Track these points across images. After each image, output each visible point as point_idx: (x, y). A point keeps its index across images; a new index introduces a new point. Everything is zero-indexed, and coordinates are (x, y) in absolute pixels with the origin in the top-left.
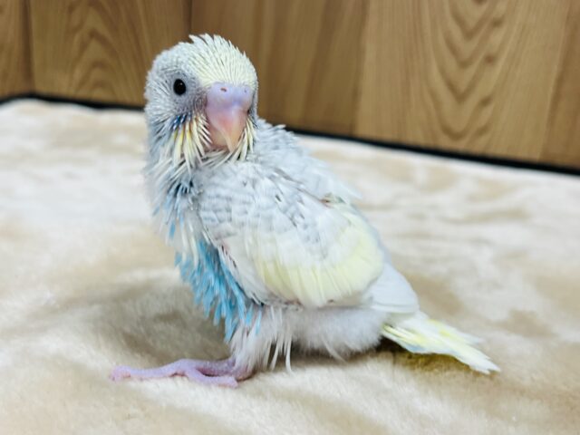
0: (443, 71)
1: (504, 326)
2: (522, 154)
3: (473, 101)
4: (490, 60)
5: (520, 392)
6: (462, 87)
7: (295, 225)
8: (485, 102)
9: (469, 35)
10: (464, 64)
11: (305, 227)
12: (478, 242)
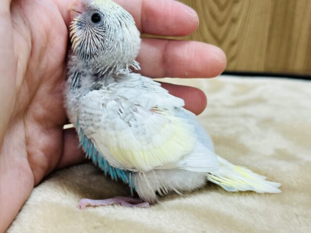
0: (210, 29)
1: (273, 157)
2: (254, 69)
3: (227, 43)
4: (234, 21)
5: (293, 190)
6: (220, 36)
7: (130, 126)
8: (233, 43)
9: (222, 8)
10: (220, 24)
11: (137, 126)
12: (246, 116)
